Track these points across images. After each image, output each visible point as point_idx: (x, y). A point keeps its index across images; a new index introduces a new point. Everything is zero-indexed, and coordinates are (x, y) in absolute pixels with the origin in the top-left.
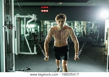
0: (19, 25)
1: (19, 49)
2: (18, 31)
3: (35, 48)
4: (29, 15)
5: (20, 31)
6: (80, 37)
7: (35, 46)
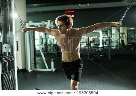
0: (33, 35)
1: (33, 65)
2: (31, 42)
3: (52, 63)
4: (43, 21)
5: (33, 42)
6: (119, 48)
7: (52, 60)
